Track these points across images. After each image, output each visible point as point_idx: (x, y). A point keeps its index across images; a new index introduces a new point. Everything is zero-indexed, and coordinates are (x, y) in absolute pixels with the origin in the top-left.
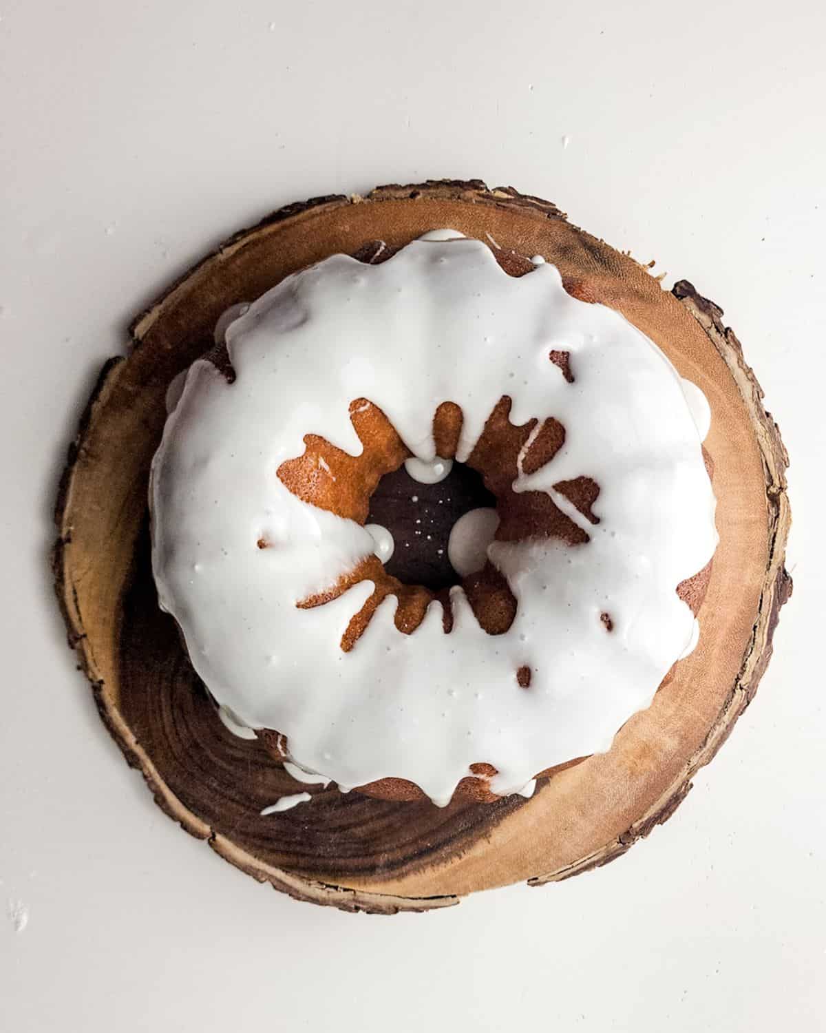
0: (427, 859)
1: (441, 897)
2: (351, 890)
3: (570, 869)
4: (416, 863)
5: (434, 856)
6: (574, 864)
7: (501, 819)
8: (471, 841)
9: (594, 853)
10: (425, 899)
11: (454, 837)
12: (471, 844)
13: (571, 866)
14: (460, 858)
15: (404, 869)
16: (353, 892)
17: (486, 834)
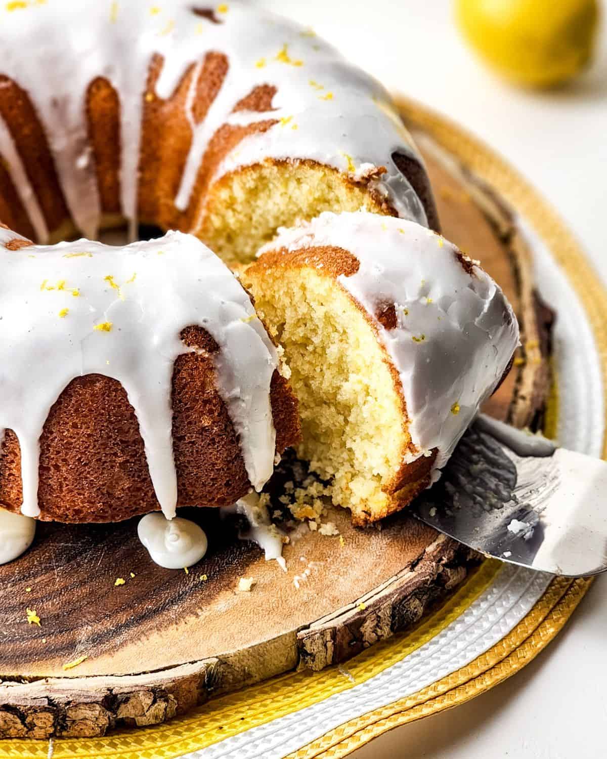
0: (150, 624)
1: (175, 666)
2: (42, 678)
3: (352, 609)
4: (133, 630)
5: (158, 619)
6: (357, 603)
7: (247, 566)
8: (209, 595)
9: (382, 587)
10: (152, 672)
11: (185, 593)
12: (209, 599)
13: (353, 605)
14: (197, 616)
15: (118, 640)
16: (44, 681)
17: (228, 585)
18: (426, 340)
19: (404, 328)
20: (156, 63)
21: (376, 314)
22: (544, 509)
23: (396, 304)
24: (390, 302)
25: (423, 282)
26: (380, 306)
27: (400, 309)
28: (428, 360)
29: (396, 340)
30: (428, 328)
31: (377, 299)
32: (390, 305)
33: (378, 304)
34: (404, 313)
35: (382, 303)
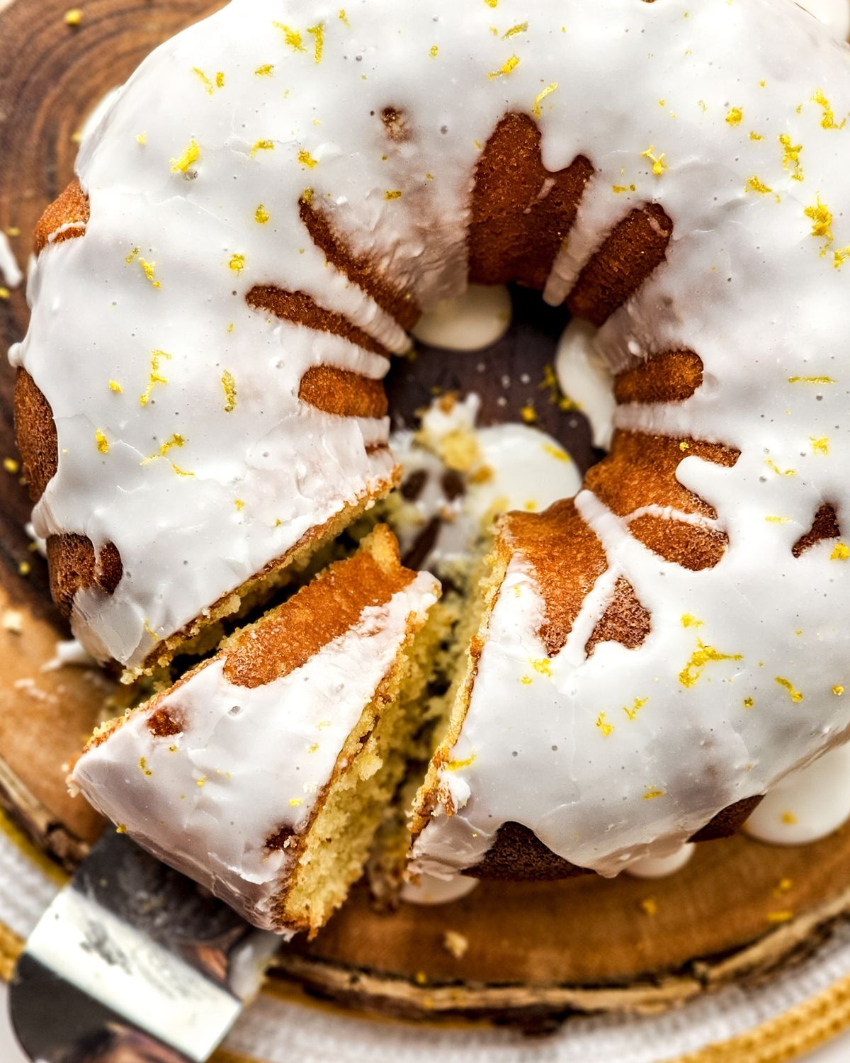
18: (147, 777)
19: (154, 746)
20: (727, 454)
21: (166, 708)
22: (129, 972)
23: (181, 734)
24: (185, 727)
25: (227, 774)
26: (177, 712)
27: (175, 740)
28: (127, 781)
29: (135, 735)
30: (165, 782)
31: (186, 709)
32: (181, 727)
33: (179, 710)
34: (172, 746)
35: (182, 715)
